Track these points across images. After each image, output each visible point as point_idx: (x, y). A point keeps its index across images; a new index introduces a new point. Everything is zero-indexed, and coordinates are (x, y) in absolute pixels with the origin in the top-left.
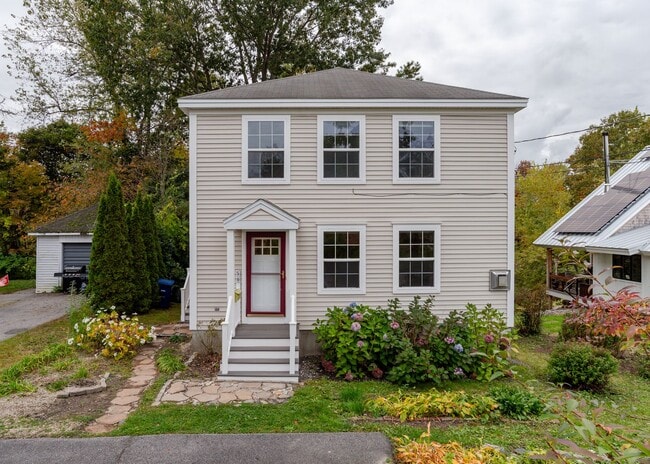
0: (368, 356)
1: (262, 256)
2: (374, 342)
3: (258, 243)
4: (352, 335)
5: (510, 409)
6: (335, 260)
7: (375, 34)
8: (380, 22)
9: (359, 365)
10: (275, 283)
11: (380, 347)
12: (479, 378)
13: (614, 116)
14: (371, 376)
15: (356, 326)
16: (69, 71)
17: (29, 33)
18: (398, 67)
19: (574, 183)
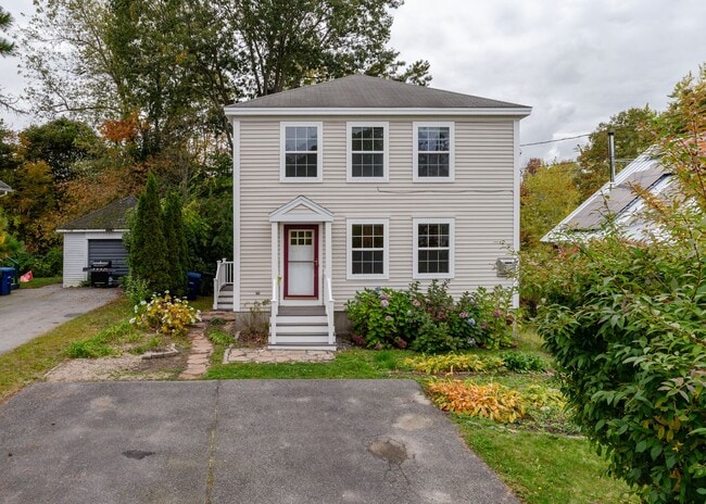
0: (395, 330)
1: (298, 247)
2: (399, 318)
3: (294, 234)
4: (380, 311)
5: (514, 366)
6: (362, 249)
7: (384, 33)
8: (390, 22)
9: (386, 338)
10: (309, 270)
11: (404, 321)
12: (489, 347)
13: (624, 114)
14: (396, 346)
15: (385, 303)
16: (79, 69)
17: (40, 32)
18: (407, 66)
19: (584, 182)
